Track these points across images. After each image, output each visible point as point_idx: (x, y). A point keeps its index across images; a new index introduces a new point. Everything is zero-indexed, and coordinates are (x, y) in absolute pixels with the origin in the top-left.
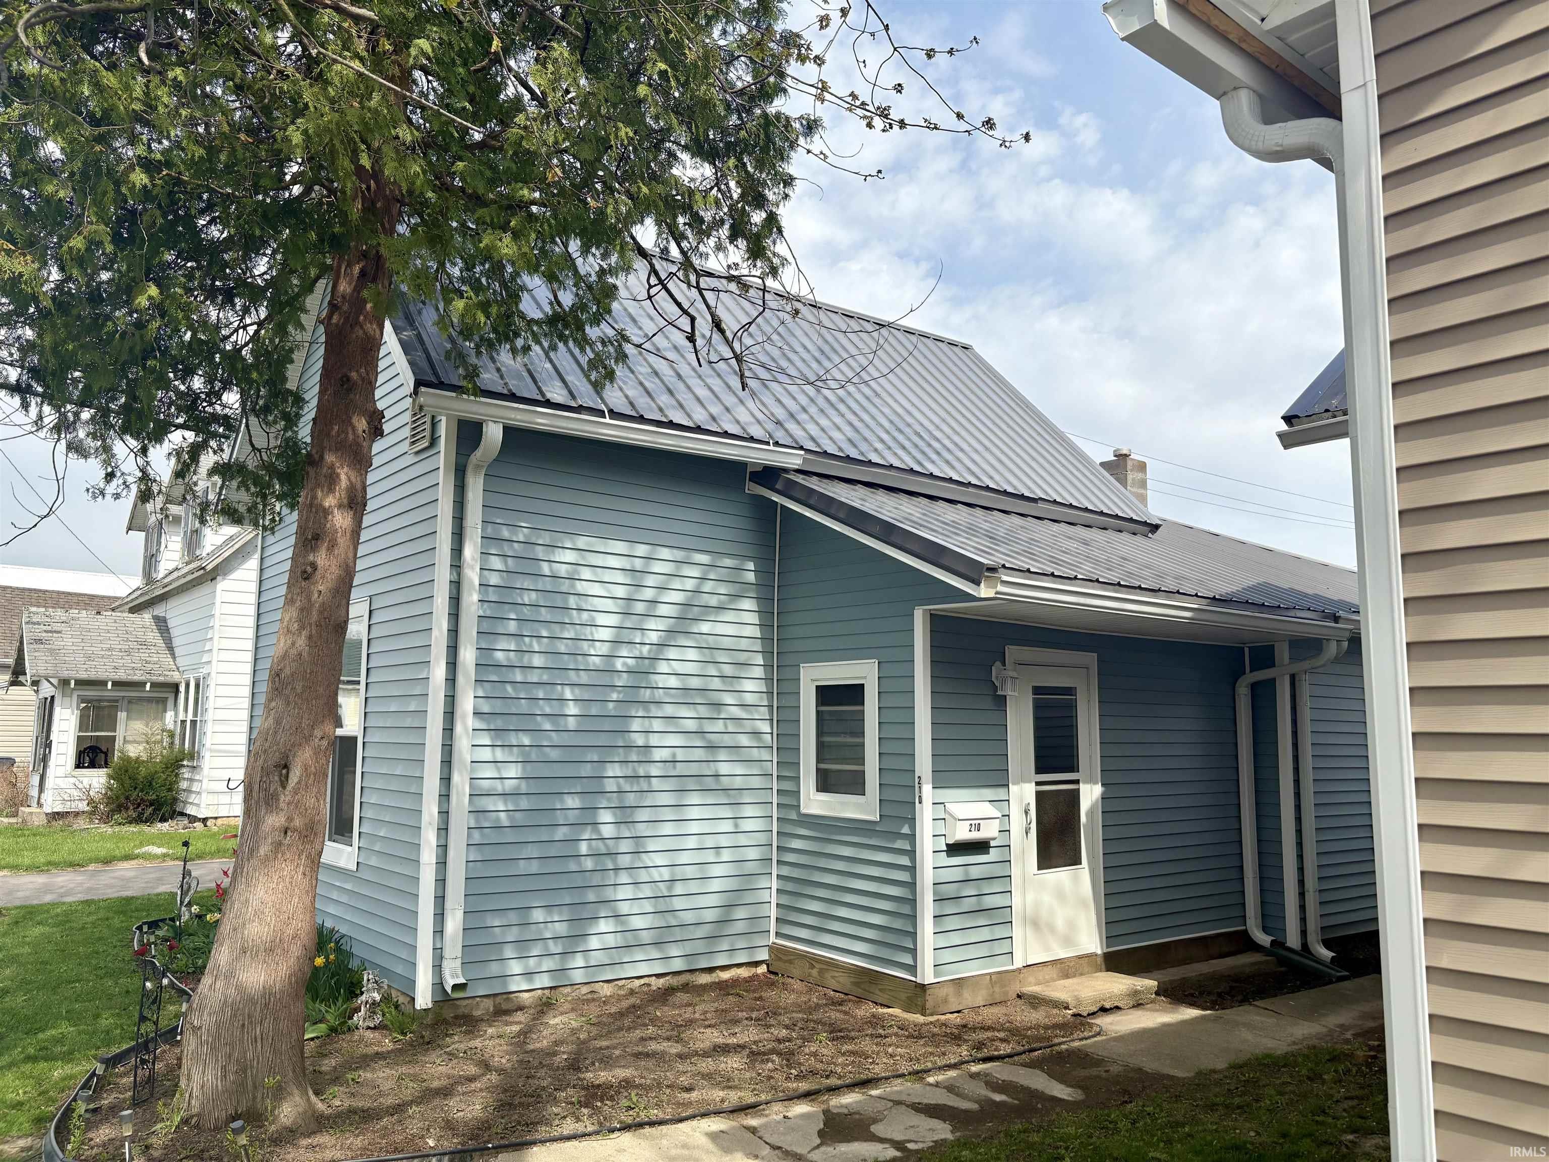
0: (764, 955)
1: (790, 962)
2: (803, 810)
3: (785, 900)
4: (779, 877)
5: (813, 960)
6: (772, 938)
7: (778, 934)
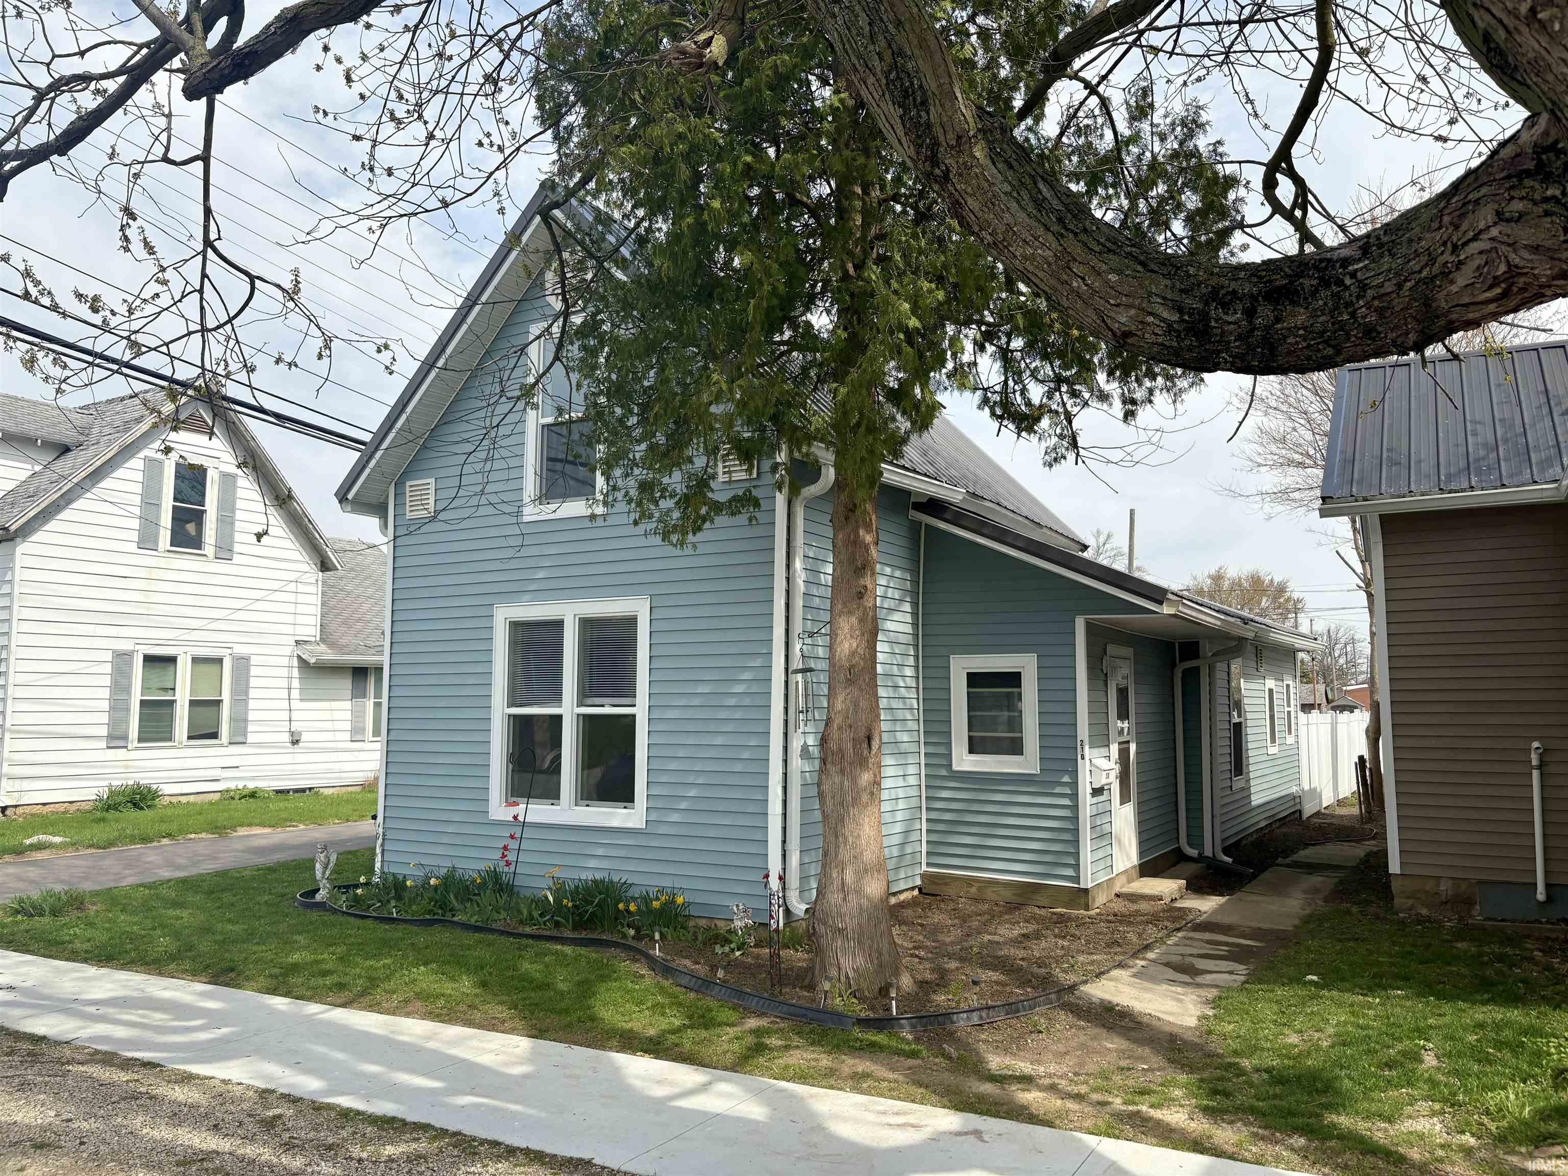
0: (918, 882)
1: (946, 884)
2: (956, 767)
3: (934, 837)
4: (928, 820)
5: (970, 881)
6: (924, 868)
7: (928, 864)
